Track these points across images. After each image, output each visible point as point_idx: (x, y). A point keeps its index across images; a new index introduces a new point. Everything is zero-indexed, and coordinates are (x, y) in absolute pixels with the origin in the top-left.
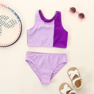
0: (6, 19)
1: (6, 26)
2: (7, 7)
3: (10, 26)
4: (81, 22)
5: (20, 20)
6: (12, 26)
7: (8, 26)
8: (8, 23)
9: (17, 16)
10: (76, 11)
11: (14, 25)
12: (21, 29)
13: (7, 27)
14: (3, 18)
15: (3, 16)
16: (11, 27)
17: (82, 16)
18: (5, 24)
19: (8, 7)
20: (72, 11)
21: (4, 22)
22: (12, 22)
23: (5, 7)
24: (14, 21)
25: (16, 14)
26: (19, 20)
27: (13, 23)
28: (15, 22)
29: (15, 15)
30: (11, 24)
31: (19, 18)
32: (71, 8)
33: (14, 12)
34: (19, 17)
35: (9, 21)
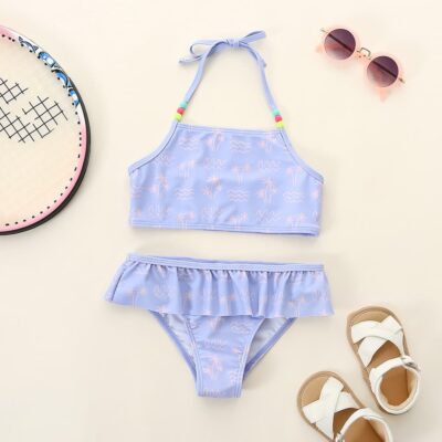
0: (8, 97)
1: (11, 130)
2: (16, 37)
3: (30, 128)
4: (383, 99)
5: (80, 101)
6: (43, 130)
7: (23, 133)
8: (21, 114)
9: (63, 81)
10: (357, 48)
11: (51, 125)
12: (84, 142)
13: (16, 137)
16: (35, 135)
17: (385, 69)
19: (17, 40)
20: (335, 49)
22: (41, 109)
23: (6, 38)
24: (49, 104)
25: (57, 71)
26: (75, 97)
27: (46, 117)
28: (55, 111)
29: (56, 75)
30: (39, 123)
31: (72, 89)
32: (330, 35)
33: (50, 61)
34: (73, 85)
35: (28, 107)
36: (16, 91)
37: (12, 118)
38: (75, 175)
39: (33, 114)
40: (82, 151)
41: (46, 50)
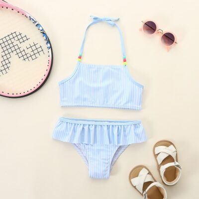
0: (21, 40)
1: (20, 55)
2: (28, 16)
3: (28, 55)
5: (51, 47)
6: (34, 57)
7: (25, 57)
8: (25, 49)
9: (45, 38)
11: (37, 55)
12: (50, 64)
13: (22, 58)
14: (16, 38)
15: (18, 34)
16: (30, 58)
18: (18, 51)
19: (28, 17)
20: (147, 30)
21: (16, 47)
22: (34, 48)
23: (24, 15)
24: (38, 46)
25: (43, 33)
26: (49, 45)
27: (36, 52)
28: (40, 50)
29: (42, 34)
30: (32, 53)
31: (48, 41)
32: (145, 24)
33: (41, 28)
34: (49, 40)
35: (29, 46)
36: (25, 39)
37: (22, 50)
38: (44, 78)
39: (30, 50)
40: (48, 68)
41: (40, 23)
